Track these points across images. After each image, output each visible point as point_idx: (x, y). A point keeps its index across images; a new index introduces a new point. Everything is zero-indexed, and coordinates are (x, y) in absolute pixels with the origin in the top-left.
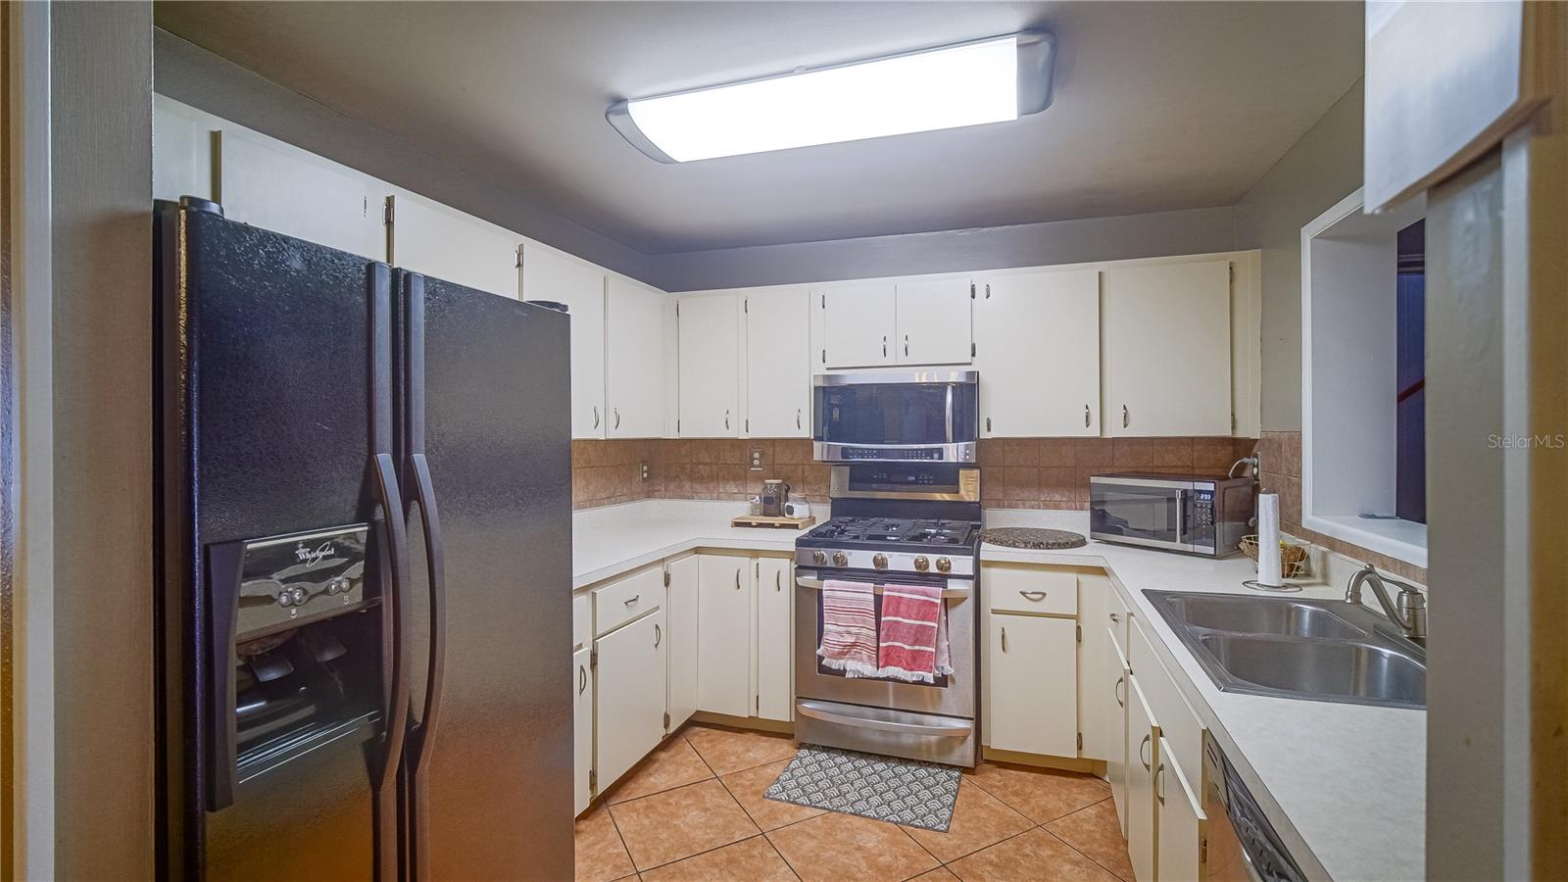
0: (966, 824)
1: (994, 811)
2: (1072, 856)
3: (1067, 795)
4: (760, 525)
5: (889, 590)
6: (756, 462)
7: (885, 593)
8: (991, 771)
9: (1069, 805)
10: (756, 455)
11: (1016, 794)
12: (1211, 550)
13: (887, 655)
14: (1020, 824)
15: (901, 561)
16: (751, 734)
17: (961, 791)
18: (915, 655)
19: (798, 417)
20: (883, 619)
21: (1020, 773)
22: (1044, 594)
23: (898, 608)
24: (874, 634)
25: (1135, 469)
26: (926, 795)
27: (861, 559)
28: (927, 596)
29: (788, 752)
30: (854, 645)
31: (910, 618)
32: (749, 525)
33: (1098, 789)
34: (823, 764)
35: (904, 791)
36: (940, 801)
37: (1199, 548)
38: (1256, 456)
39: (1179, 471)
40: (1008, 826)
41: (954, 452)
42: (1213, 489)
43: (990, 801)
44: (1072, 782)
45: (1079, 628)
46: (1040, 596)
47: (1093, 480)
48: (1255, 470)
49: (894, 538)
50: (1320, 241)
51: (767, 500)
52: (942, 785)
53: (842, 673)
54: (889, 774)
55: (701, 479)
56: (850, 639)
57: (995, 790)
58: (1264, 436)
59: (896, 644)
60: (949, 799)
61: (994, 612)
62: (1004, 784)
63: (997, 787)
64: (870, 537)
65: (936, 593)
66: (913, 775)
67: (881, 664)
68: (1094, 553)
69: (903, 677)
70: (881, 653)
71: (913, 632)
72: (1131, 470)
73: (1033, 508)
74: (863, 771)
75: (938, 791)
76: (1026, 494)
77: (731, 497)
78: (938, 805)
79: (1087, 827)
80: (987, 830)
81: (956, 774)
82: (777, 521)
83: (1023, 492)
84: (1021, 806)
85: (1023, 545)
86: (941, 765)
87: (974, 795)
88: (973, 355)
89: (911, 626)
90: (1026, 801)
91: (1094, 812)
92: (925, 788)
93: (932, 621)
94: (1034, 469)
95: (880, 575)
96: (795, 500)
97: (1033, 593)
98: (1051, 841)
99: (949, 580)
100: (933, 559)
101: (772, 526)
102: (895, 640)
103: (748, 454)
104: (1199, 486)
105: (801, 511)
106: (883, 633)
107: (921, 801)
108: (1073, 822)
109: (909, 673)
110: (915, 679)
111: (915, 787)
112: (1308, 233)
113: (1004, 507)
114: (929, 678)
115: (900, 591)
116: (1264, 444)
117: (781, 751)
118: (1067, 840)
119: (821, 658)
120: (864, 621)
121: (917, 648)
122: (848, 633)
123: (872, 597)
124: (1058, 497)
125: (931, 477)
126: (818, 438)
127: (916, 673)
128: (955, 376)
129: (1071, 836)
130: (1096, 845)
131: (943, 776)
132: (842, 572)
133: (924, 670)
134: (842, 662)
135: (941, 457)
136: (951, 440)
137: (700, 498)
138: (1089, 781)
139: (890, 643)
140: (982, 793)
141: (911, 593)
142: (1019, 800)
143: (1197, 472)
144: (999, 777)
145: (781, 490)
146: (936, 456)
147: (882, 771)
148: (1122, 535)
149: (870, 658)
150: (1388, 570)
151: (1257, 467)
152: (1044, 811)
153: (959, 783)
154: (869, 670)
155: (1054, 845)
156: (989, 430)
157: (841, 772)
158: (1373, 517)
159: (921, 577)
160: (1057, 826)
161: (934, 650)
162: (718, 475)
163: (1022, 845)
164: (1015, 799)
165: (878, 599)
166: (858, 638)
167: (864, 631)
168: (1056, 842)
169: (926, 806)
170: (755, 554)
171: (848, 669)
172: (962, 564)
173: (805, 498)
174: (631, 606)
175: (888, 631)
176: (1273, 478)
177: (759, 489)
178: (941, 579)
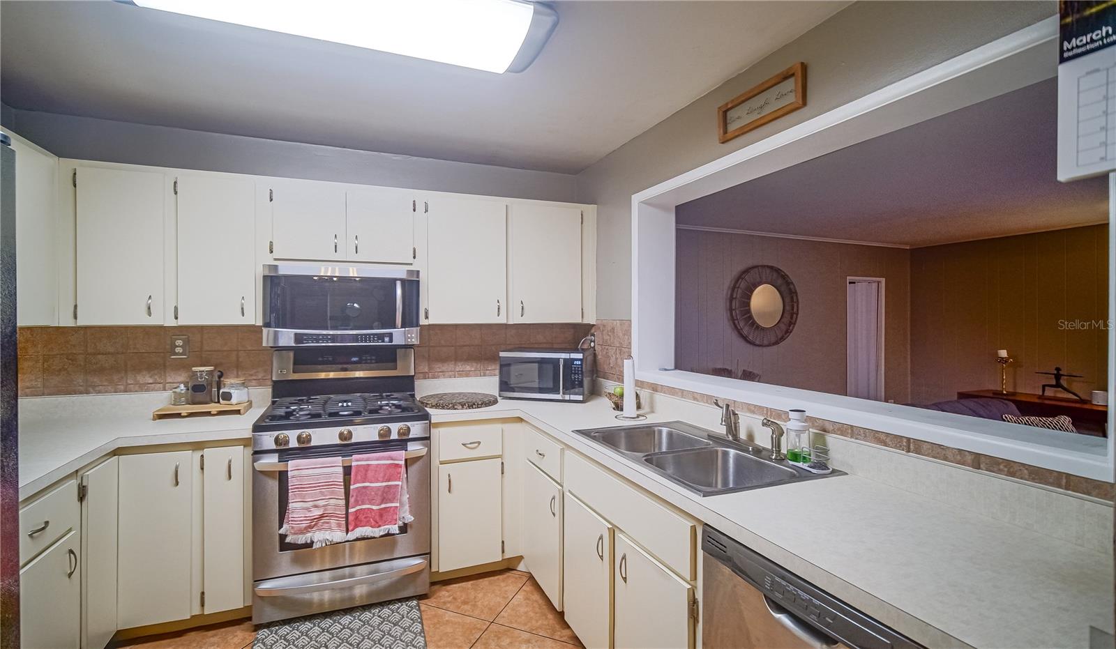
0: (439, 644)
1: (456, 624)
2: (523, 637)
3: (500, 590)
4: (191, 415)
5: (357, 460)
6: (179, 350)
7: (354, 464)
8: (439, 590)
9: (504, 597)
10: (179, 342)
11: (465, 603)
12: (580, 398)
13: (357, 518)
14: (478, 626)
15: (365, 433)
16: (193, 634)
17: (424, 617)
18: (382, 513)
19: (242, 304)
20: (352, 487)
21: (460, 584)
22: (479, 443)
23: (366, 475)
24: (343, 502)
25: (520, 346)
26: (397, 631)
27: (325, 436)
28: (392, 459)
29: (244, 639)
30: (322, 516)
31: (377, 481)
32: (179, 415)
33: (516, 578)
34: (289, 637)
35: (377, 635)
36: (411, 631)
37: (573, 397)
38: (593, 335)
39: (545, 346)
40: (471, 631)
41: (399, 336)
42: (582, 357)
43: (449, 616)
44: (498, 579)
45: (502, 463)
46: (477, 444)
47: (502, 354)
48: (592, 344)
49: (346, 413)
50: (644, 205)
51: (197, 388)
52: (407, 617)
53: (309, 545)
54: (357, 624)
55: (101, 371)
56: (317, 512)
57: (449, 605)
58: (599, 322)
59: (364, 507)
60: (417, 627)
61: (442, 463)
62: (454, 598)
63: (450, 602)
64: (331, 415)
65: (399, 456)
66: (379, 616)
67: (350, 528)
68: (506, 407)
69: (372, 535)
70: (351, 518)
71: (380, 493)
72: (517, 346)
73: (450, 377)
74: (331, 629)
75: (407, 622)
76: (445, 367)
77: (143, 388)
78: (411, 636)
79: (523, 610)
80: (457, 641)
81: (415, 603)
82: (213, 408)
83: (443, 366)
84: (473, 611)
85: (461, 407)
86: (400, 600)
87: (435, 616)
88: (414, 257)
89: (378, 488)
90: (475, 606)
91: (521, 597)
92: (395, 625)
93: (396, 480)
94: (453, 348)
95: (346, 448)
96: (232, 386)
97: (471, 443)
98: (506, 631)
99: (408, 443)
100: (395, 428)
101: (208, 414)
102: (363, 504)
103: (169, 342)
104: (574, 356)
105: (238, 396)
106: (352, 500)
107: (395, 637)
108: (513, 610)
109: (376, 530)
110: (382, 533)
111: (386, 627)
112: (637, 199)
113: (428, 378)
114: (395, 529)
115: (368, 460)
116: (599, 328)
117: (236, 640)
118: (514, 626)
119: (283, 537)
120: (332, 493)
121: (383, 506)
122: (316, 506)
123: (341, 470)
124: (468, 368)
125: (374, 358)
126: (267, 325)
127: (382, 528)
128: (400, 273)
129: (516, 621)
130: (534, 622)
131: (404, 608)
132: (306, 451)
133: (390, 523)
134: (309, 535)
135: (391, 340)
136: (400, 326)
137: (99, 392)
138: (508, 574)
139: (358, 508)
140: (440, 612)
141: (378, 459)
142: (469, 606)
143: (555, 346)
144: (447, 594)
145: (213, 376)
146: (387, 339)
147: (350, 623)
148: (514, 392)
149: (339, 525)
150: (697, 401)
151: (594, 342)
152: (490, 609)
153: (419, 610)
154: (338, 536)
155: (508, 633)
156: (427, 317)
157: (311, 639)
158: (666, 370)
159: (384, 444)
160: (503, 617)
161: (398, 505)
162: (126, 366)
163: (487, 643)
164: (466, 607)
165: (347, 470)
166: (325, 510)
167: (332, 501)
168: (509, 631)
169: (401, 640)
170: (198, 446)
171: (315, 541)
172: (416, 429)
173: (243, 383)
174: (38, 537)
175: (357, 496)
176: (607, 349)
177: (182, 377)
178: (402, 443)
